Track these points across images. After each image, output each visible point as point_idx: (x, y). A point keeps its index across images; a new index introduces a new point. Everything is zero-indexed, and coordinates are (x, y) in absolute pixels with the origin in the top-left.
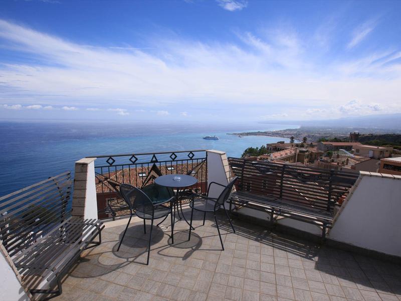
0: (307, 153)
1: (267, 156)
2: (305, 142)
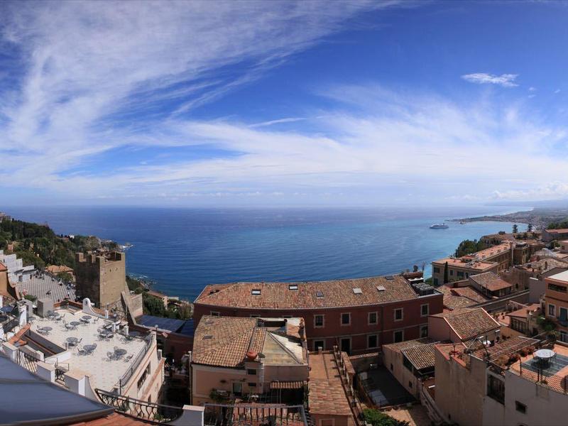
0: (524, 248)
1: (472, 256)
2: (530, 230)
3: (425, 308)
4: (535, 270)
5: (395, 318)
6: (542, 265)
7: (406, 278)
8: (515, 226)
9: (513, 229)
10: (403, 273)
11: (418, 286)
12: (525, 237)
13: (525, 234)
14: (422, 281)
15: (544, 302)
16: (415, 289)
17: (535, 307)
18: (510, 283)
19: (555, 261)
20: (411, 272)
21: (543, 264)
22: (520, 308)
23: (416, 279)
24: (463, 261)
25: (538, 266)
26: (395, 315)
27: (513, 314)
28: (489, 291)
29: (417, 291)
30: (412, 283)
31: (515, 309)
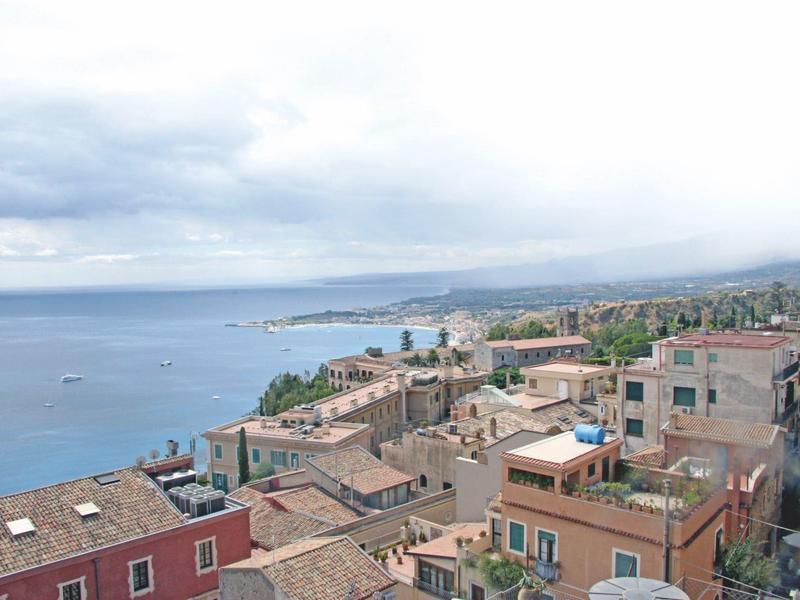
0: (431, 388)
1: (306, 411)
2: (443, 343)
3: (206, 550)
4: (468, 440)
5: (132, 588)
6: (483, 425)
7: (153, 474)
8: (407, 335)
9: (401, 341)
10: (141, 463)
11: (182, 492)
12: (433, 359)
13: (433, 352)
14: (192, 479)
15: (497, 516)
16: (175, 500)
17: (474, 531)
18: (408, 473)
19: (514, 417)
20: (161, 459)
21: (486, 425)
22: (436, 534)
23: (177, 475)
24: (285, 424)
25: (473, 429)
26: (131, 580)
27: (420, 549)
28: (358, 496)
29: (182, 505)
30: (168, 486)
31: (424, 539)
